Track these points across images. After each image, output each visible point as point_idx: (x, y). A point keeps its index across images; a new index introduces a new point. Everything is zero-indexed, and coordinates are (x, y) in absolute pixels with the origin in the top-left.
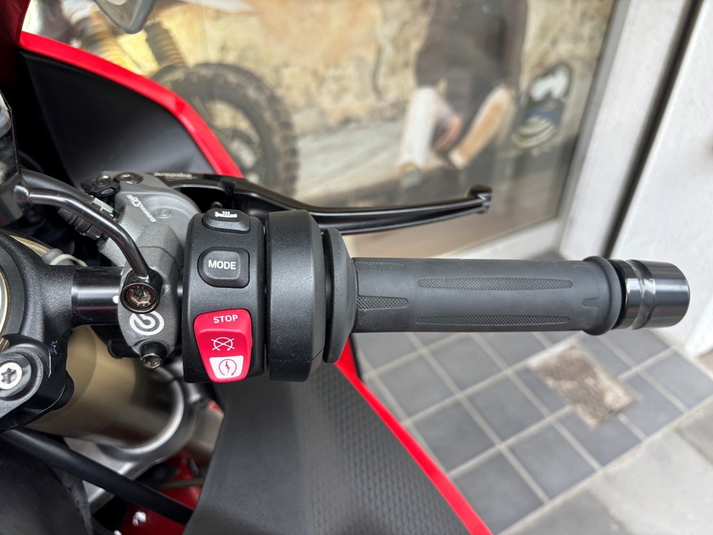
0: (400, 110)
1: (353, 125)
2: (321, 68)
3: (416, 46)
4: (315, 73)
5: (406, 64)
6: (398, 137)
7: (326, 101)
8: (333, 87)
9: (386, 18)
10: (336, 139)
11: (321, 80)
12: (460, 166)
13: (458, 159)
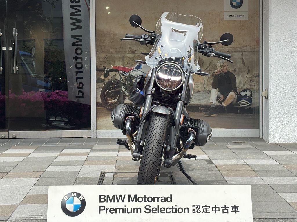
0: (209, 92)
1: (200, 92)
3: (212, 81)
5: (210, 84)
6: (210, 97)
8: (196, 86)
10: (197, 94)
12: (225, 106)
13: (224, 104)
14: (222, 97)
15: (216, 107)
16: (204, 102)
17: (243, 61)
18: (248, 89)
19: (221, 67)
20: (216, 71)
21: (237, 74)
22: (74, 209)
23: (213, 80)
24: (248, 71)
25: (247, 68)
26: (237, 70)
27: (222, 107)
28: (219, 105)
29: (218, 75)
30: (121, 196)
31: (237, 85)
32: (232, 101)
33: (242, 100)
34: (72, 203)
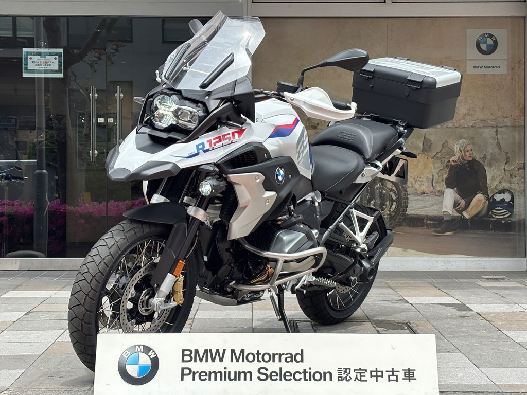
0: (441, 193)
1: (425, 194)
2: (416, 178)
3: (445, 176)
4: (414, 178)
5: (442, 181)
6: (442, 202)
7: (417, 186)
8: (420, 183)
9: (435, 168)
10: (421, 198)
11: (416, 181)
12: (467, 218)
13: (466, 215)
14: (463, 202)
15: (453, 219)
16: (432, 211)
17: (498, 143)
18: (507, 190)
19: (461, 151)
20: (453, 158)
21: (488, 165)
22: (140, 373)
23: (447, 175)
24: (507, 159)
25: (504, 154)
26: (488, 157)
27: (463, 219)
28: (458, 216)
29: (456, 166)
30: (218, 351)
31: (488, 182)
32: (480, 209)
33: (497, 208)
34: (136, 362)
